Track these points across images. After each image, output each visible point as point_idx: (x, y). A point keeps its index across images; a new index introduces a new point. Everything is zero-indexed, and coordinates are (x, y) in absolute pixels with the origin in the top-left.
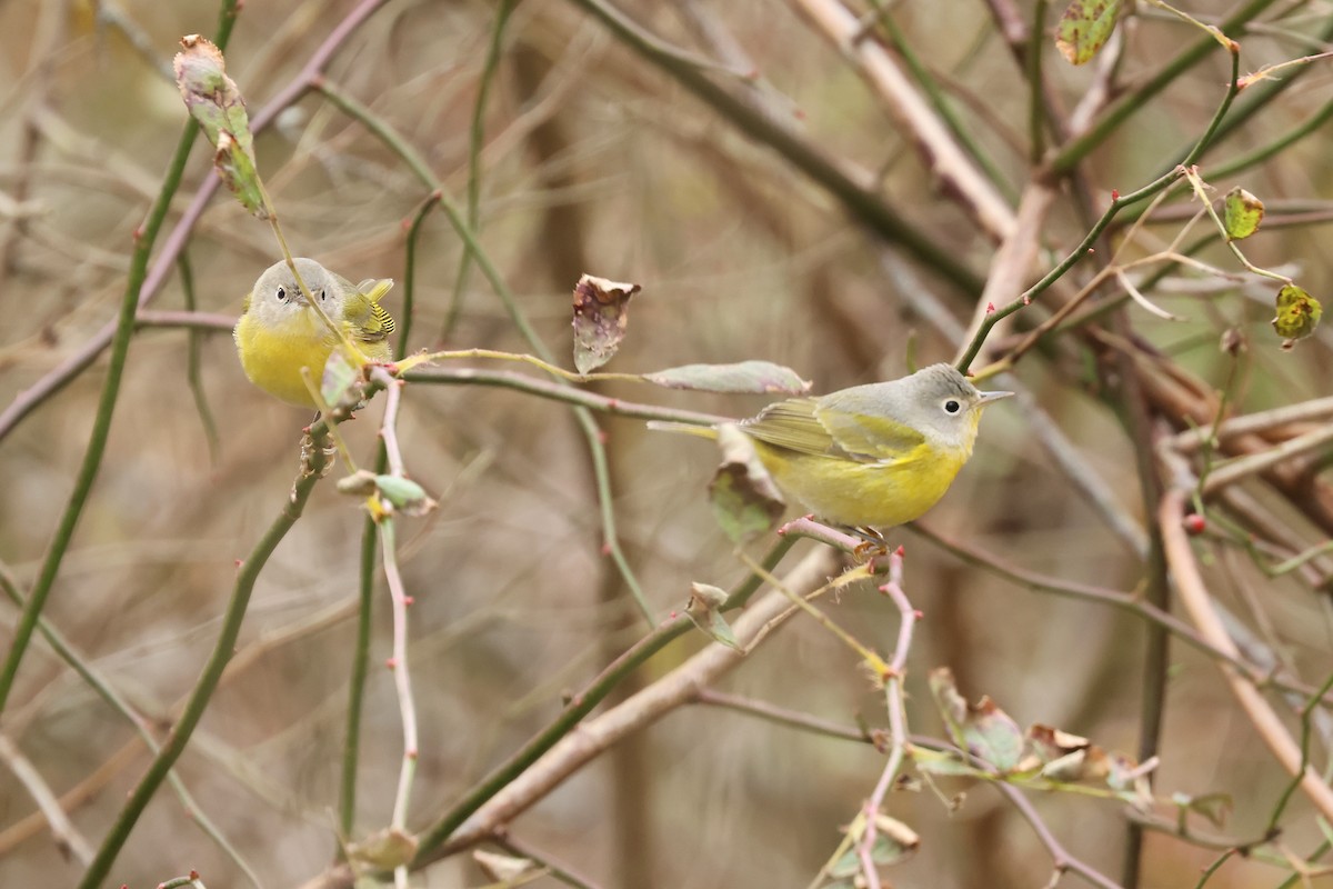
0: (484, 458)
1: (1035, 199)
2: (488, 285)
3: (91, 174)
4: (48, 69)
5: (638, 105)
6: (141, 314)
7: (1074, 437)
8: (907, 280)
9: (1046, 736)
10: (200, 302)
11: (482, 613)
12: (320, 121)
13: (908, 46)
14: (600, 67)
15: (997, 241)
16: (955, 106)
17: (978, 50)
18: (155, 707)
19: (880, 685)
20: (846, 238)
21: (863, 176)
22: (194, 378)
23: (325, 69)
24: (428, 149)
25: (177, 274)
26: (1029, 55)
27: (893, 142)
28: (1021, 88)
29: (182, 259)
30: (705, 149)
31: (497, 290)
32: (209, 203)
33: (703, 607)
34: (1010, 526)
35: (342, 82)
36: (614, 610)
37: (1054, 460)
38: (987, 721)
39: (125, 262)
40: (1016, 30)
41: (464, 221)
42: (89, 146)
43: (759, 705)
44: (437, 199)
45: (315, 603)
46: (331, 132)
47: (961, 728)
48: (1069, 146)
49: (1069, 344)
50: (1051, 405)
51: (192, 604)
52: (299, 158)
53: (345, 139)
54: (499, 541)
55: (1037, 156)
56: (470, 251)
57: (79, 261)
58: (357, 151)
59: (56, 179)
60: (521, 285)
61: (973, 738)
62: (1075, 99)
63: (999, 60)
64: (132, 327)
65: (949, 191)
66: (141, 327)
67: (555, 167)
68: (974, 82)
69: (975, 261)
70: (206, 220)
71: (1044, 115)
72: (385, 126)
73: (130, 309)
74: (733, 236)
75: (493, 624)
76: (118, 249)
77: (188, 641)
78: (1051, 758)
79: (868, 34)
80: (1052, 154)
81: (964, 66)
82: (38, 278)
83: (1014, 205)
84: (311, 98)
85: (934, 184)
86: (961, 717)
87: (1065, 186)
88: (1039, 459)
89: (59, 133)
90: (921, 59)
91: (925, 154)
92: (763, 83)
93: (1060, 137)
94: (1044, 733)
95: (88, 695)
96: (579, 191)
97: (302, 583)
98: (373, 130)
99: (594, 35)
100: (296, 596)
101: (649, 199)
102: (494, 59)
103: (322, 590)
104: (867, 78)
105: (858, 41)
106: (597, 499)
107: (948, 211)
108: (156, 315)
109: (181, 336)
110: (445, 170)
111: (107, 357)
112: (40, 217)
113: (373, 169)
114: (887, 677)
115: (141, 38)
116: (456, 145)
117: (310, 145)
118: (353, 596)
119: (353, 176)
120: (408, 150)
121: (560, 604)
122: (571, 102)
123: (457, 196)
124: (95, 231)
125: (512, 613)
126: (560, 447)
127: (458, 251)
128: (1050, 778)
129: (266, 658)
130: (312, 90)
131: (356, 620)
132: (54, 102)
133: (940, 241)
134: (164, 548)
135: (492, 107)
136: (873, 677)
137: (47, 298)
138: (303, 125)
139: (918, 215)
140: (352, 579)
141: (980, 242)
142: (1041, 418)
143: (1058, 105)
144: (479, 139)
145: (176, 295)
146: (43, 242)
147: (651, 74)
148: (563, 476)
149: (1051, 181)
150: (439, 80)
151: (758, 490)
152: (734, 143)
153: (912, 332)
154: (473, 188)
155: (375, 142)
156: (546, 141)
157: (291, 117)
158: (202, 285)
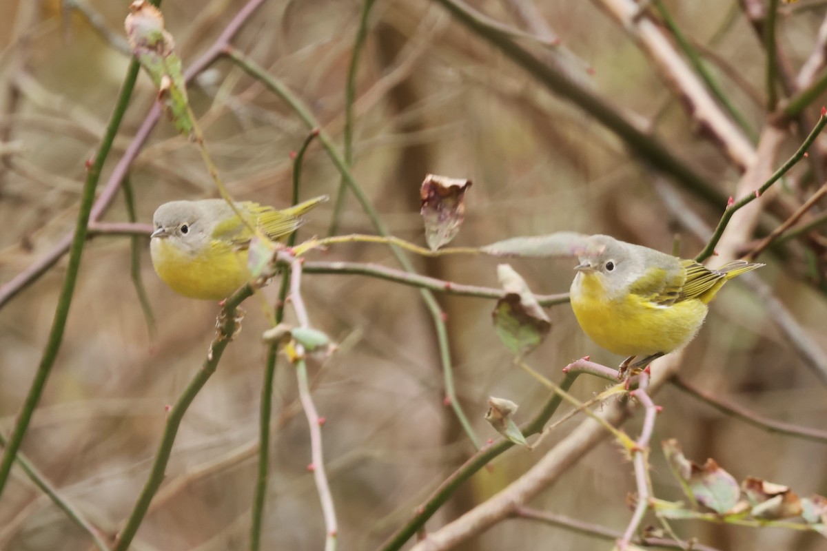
0: (355, 336)
1: (770, 138)
2: (359, 206)
3: (59, 122)
4: (25, 43)
5: (471, 70)
6: (92, 225)
7: (801, 319)
8: (675, 201)
9: (757, 486)
10: (140, 215)
11: (355, 454)
12: (232, 80)
13: (676, 24)
14: (443, 40)
15: (742, 170)
16: (713, 71)
17: (727, 27)
18: (107, 525)
19: (629, 458)
20: (630, 170)
21: (642, 123)
22: (136, 275)
23: (233, 40)
24: (313, 104)
25: (122, 196)
26: (765, 29)
27: (664, 96)
28: (761, 56)
29: (125, 183)
30: (522, 103)
31: (366, 210)
32: (145, 142)
33: (499, 415)
34: (753, 387)
35: (248, 52)
36: (454, 450)
37: (787, 337)
38: (712, 478)
39: (80, 187)
40: (756, 10)
41: (341, 158)
42: (57, 101)
43: (563, 519)
44: (315, 135)
45: (227, 445)
46: (239, 89)
47: (689, 483)
48: (796, 97)
49: (797, 248)
50: (784, 295)
51: (134, 447)
52: (215, 109)
53: (249, 94)
54: (367, 399)
55: (772, 106)
56: (346, 181)
57: (51, 188)
58: (258, 103)
59: (32, 126)
60: (383, 206)
61: (700, 491)
62: (800, 63)
63: (744, 35)
64: (85, 236)
65: (706, 133)
66: (92, 235)
67: (409, 116)
68: (726, 51)
69: (726, 187)
70: (143, 156)
71: (777, 74)
72: (281, 85)
73: (84, 220)
74: (543, 167)
75: (364, 461)
77: (132, 474)
78: (759, 501)
79: (644, 14)
80: (783, 104)
81: (716, 40)
82: (19, 201)
83: (755, 142)
84: (222, 63)
85: (694, 127)
86: (688, 475)
87: (793, 128)
88: (775, 336)
89: (34, 91)
90: (684, 32)
91: (687, 104)
92: (563, 49)
93: (789, 91)
94: (756, 485)
95: (56, 516)
96: (427, 134)
97: (218, 430)
98: (271, 88)
99: (439, 17)
100: (213, 439)
101: (480, 141)
102: (362, 35)
103: (234, 435)
104: (643, 47)
105: (637, 19)
106: (440, 367)
107: (706, 148)
108: (105, 226)
109: (125, 243)
110: (327, 119)
111: (66, 260)
112: (20, 155)
113: (272, 116)
114: (634, 451)
115: (97, 18)
116: (335, 99)
117: (224, 99)
118: (254, 442)
119: (258, 123)
120: (297, 103)
121: (413, 447)
122: (420, 67)
123: (335, 138)
124: (61, 166)
125: (378, 453)
126: (413, 327)
127: (336, 181)
128: (757, 517)
129: (190, 488)
130: (222, 56)
131: (256, 459)
132: (30, 68)
133: (701, 172)
134: (115, 405)
135: (362, 71)
136: (623, 451)
137: (26, 216)
138: (219, 83)
139: (682, 151)
140: (255, 427)
141: (730, 172)
142: (776, 304)
143: (788, 67)
144: (352, 95)
145: (121, 211)
146: (23, 173)
147: (481, 46)
148: (415, 350)
149: (782, 124)
150: (321, 50)
151: (529, 313)
152: (544, 98)
153: (677, 237)
154: (348, 130)
155: (272, 97)
156: (402, 97)
157: (209, 77)
158: (140, 207)
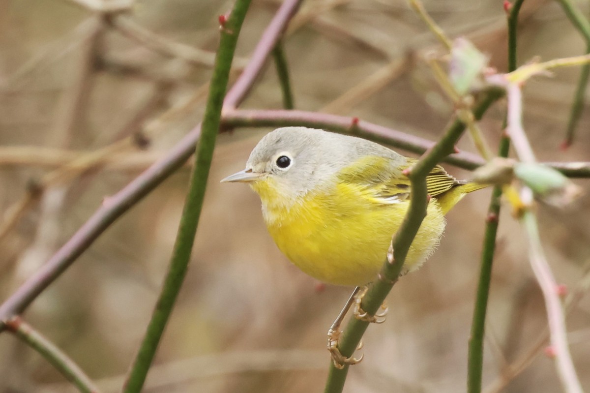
6: (228, 111)
10: (298, 98)
25: (273, 69)
29: (277, 52)
39: (210, 58)
66: (231, 127)
76: (207, 47)
82: (129, 72)
108: (249, 114)
134: (262, 359)
145: (272, 91)
158: (300, 79)
